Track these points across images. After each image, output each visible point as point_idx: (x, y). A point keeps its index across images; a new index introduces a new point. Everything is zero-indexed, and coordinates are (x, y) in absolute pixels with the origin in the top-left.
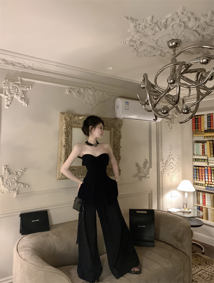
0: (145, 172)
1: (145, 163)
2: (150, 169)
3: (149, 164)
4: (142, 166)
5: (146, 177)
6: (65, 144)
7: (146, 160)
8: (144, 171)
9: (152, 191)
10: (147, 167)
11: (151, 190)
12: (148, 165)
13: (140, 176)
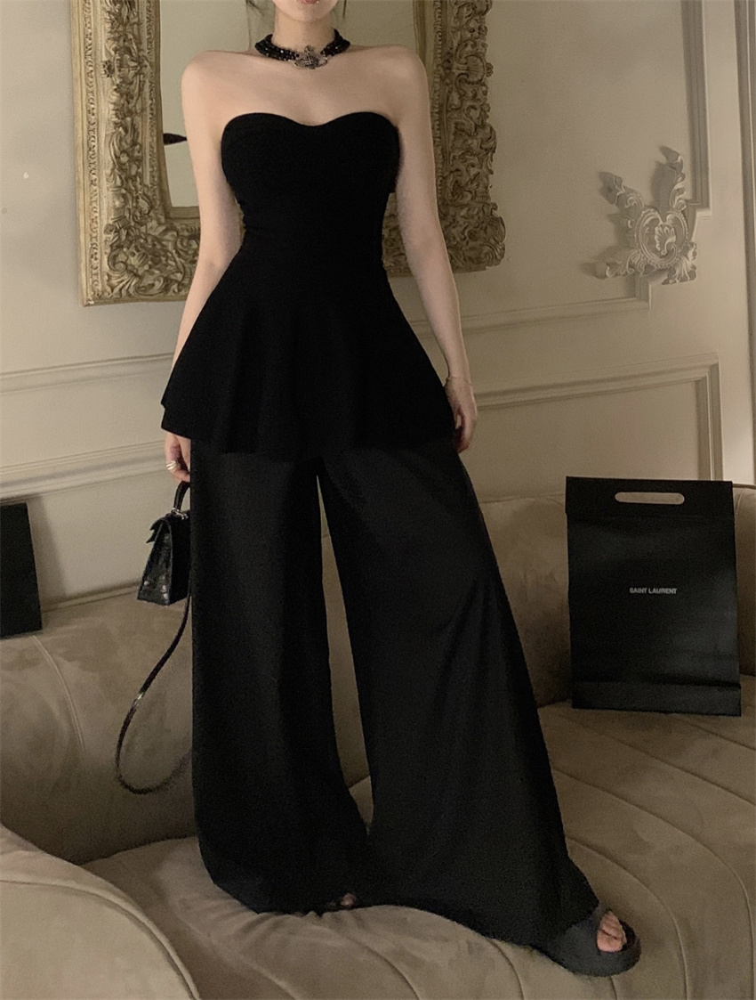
0: (663, 238)
1: (665, 173)
2: (700, 214)
3: (688, 180)
4: (646, 196)
5: (671, 271)
6: (116, 50)
7: (666, 151)
8: (656, 229)
9: (714, 369)
10: (679, 200)
11: (711, 363)
12: (684, 185)
13: (632, 266)
